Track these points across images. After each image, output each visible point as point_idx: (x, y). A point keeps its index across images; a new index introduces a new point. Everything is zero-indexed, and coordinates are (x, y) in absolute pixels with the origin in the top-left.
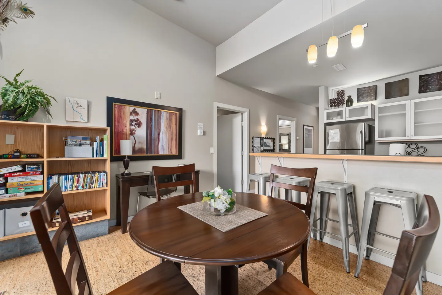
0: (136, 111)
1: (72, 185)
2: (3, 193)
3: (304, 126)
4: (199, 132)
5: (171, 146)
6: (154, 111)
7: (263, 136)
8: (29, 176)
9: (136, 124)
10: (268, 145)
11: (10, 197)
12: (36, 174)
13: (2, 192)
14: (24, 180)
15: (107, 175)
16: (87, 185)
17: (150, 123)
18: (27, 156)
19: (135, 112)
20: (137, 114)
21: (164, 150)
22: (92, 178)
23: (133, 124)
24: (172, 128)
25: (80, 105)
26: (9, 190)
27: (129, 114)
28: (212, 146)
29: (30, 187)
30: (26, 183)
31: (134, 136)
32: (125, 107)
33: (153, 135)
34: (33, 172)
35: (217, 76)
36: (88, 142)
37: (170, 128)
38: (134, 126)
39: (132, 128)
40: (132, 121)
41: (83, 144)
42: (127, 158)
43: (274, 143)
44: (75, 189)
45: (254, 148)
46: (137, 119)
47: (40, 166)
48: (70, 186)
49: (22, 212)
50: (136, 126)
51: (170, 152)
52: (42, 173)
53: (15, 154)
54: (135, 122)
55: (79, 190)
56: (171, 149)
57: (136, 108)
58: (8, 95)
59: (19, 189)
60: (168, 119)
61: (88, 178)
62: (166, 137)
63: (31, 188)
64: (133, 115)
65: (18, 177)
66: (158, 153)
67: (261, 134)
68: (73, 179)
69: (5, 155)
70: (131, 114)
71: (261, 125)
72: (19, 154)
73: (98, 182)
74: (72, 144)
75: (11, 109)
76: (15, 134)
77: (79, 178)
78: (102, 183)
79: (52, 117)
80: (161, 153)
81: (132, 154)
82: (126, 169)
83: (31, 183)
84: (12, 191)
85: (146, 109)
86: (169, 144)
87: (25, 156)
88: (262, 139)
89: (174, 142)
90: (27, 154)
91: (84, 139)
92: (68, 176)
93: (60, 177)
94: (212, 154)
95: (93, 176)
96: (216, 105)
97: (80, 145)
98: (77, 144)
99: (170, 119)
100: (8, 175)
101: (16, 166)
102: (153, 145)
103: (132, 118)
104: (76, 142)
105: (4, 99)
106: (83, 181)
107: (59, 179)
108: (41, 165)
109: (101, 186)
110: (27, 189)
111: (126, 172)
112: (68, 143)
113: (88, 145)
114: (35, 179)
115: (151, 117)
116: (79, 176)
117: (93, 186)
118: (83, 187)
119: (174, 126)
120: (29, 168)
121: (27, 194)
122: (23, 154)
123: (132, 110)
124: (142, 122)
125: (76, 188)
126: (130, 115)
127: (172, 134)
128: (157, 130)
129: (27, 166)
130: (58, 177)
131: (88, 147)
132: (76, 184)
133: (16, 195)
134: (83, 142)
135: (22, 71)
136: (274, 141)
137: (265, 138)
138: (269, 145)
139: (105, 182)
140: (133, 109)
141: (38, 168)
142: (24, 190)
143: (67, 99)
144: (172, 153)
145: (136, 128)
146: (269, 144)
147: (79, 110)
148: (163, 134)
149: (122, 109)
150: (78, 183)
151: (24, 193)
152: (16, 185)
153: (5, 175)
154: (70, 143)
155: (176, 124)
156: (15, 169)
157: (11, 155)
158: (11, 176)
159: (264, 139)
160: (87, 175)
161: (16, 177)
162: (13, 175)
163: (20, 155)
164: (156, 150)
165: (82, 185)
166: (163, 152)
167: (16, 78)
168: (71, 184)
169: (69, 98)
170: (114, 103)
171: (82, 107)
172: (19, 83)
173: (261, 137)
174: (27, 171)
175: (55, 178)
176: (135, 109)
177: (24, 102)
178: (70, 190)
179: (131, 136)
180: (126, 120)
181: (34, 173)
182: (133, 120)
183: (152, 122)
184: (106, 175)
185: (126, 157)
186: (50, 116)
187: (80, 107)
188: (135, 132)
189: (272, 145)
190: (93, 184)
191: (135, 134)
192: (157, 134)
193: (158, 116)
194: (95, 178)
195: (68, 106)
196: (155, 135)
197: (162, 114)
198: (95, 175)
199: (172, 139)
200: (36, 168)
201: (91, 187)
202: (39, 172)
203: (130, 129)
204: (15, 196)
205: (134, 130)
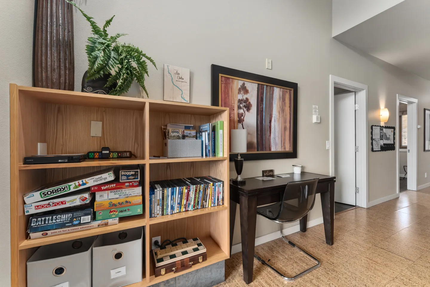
0: (245, 87)
1: (180, 204)
2: (90, 221)
3: (425, 110)
4: (314, 119)
5: (285, 139)
6: (265, 86)
7: (382, 124)
8: (123, 190)
9: (245, 106)
10: (388, 136)
11: (98, 226)
12: (133, 186)
13: (88, 218)
14: (117, 196)
15: (223, 186)
16: (198, 202)
17: (261, 105)
18: (118, 154)
19: (243, 89)
20: (246, 92)
21: (276, 144)
22: (205, 190)
23: (241, 106)
24: (286, 113)
25: (180, 77)
26: (97, 214)
27: (237, 91)
28: (328, 140)
29: (126, 208)
30: (120, 201)
31: (242, 125)
32: (232, 81)
33: (264, 122)
34: (129, 182)
35: (333, 38)
36: (193, 133)
37: (283, 113)
38: (243, 109)
39: (240, 112)
40: (240, 101)
41: (187, 136)
42: (239, 157)
43: (394, 134)
44: (184, 210)
45: (374, 142)
46: (246, 98)
47: (138, 172)
48: (178, 206)
49: (116, 252)
50: (245, 109)
51: (283, 148)
52: (142, 183)
53: (103, 152)
54: (244, 104)
55: (189, 211)
56: (284, 143)
57: (246, 83)
58: (96, 49)
59: (111, 212)
60: (281, 100)
61: (200, 191)
62: (279, 124)
63: (127, 210)
64: (242, 92)
65: (109, 191)
66: (270, 150)
67: (380, 122)
68: (181, 193)
69: (90, 154)
70: (240, 90)
71: (380, 109)
72: (108, 152)
73: (212, 198)
74: (174, 136)
75: (100, 76)
76: (102, 120)
77: (190, 191)
78: (218, 199)
79: (147, 94)
80: (273, 149)
81: (246, 152)
82: (238, 175)
83: (127, 202)
84: (101, 216)
85: (257, 84)
86: (281, 136)
87: (115, 155)
88: (382, 128)
89: (287, 133)
90: (118, 152)
91: (187, 128)
92: (175, 188)
93: (165, 191)
94: (328, 150)
95: (206, 188)
96: (332, 80)
97: (184, 137)
98: (180, 135)
99: (284, 100)
100: (96, 188)
101: (107, 174)
102: (264, 137)
103: (240, 97)
104: (177, 132)
105: (92, 55)
106: (195, 196)
107: (164, 193)
108: (139, 170)
109: (216, 204)
110: (122, 211)
111: (240, 179)
112: (168, 135)
113: (193, 137)
114: (132, 193)
115: (262, 96)
116: (189, 188)
117: (206, 204)
118: (194, 207)
119: (287, 109)
120: (124, 175)
121: (122, 219)
122: (113, 152)
123: (241, 86)
124: (251, 103)
125: (186, 209)
126: (239, 93)
127: (285, 122)
128: (268, 115)
129: (120, 171)
130: (162, 191)
131: (194, 140)
132: (185, 201)
133: (108, 223)
134: (187, 132)
135: (113, 18)
136: (394, 131)
137: (386, 127)
138: (389, 138)
139: (222, 197)
140: (242, 84)
141: (135, 175)
142: (117, 213)
143: (166, 67)
144: (285, 148)
145: (245, 112)
146: (390, 136)
147: (179, 84)
148: (275, 121)
149: (229, 84)
150: (187, 200)
151: (118, 219)
152: (107, 204)
153: (92, 189)
154: (172, 134)
155: (290, 107)
156: (106, 178)
157: (98, 154)
158: (100, 190)
159: (384, 129)
160: (198, 185)
161: (107, 192)
162: (103, 188)
163: (109, 154)
164: (267, 146)
165: (192, 203)
166: (276, 148)
167: (106, 29)
168: (179, 202)
169: (168, 66)
170: (220, 75)
171: (183, 80)
172: (109, 37)
173: (380, 126)
174: (120, 181)
175: (158, 192)
176: (244, 84)
177: (118, 64)
178: (178, 211)
179: (239, 123)
180: (234, 100)
181: (131, 184)
182: (242, 100)
183: (263, 104)
184: (222, 184)
185: (239, 155)
186: (144, 92)
187: (181, 80)
188: (244, 118)
189: (392, 137)
190: (206, 202)
191: (243, 121)
192: (268, 121)
193: (270, 94)
194: (209, 191)
195: (167, 78)
196: (266, 123)
197: (274, 92)
198: (209, 186)
199: (285, 128)
200: (132, 175)
201: (204, 206)
202: (137, 181)
203: (238, 114)
204: (106, 225)
205: (243, 116)
